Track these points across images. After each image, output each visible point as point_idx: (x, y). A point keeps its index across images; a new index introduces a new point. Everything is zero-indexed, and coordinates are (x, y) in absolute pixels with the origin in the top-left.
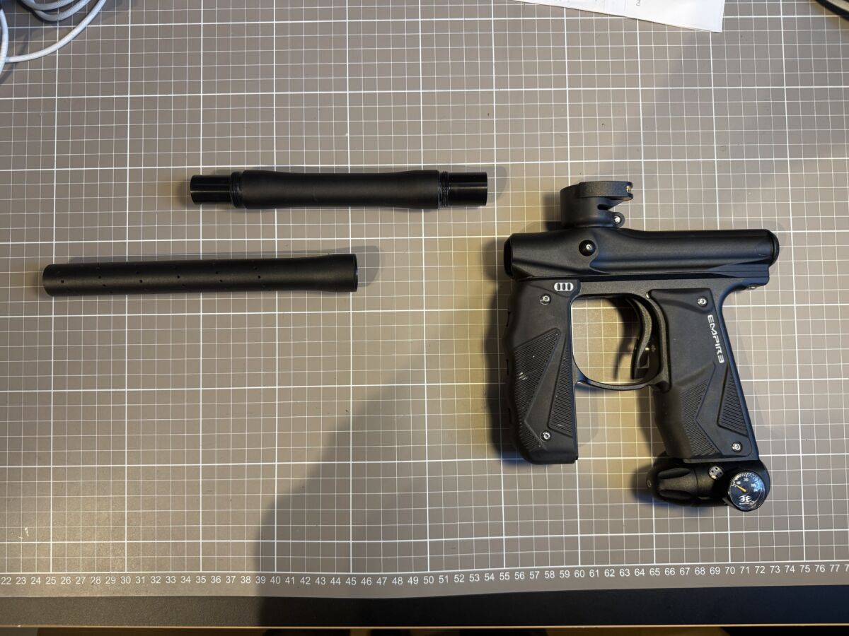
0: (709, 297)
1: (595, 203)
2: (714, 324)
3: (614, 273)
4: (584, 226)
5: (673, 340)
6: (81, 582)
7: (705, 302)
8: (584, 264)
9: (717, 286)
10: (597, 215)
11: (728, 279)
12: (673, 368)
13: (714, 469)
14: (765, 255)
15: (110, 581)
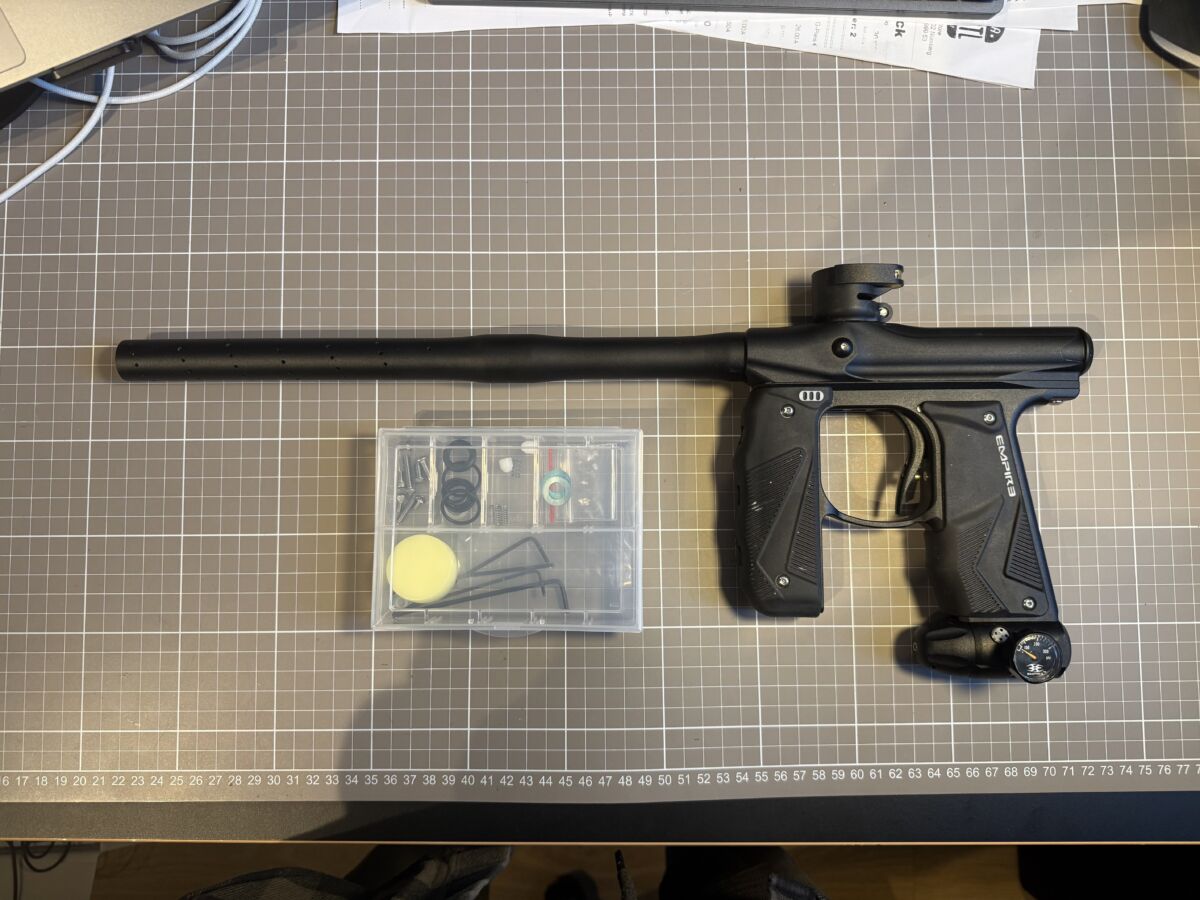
0: (998, 412)
1: (856, 290)
2: (1003, 447)
3: (876, 380)
4: (840, 320)
5: (950, 466)
6: (215, 782)
7: (993, 419)
8: (840, 367)
9: (1010, 400)
10: (857, 306)
11: (1024, 391)
12: (949, 502)
13: (998, 630)
14: (1074, 360)
15: (254, 782)
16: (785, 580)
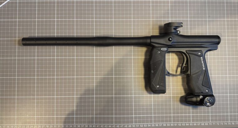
0: (201, 52)
1: (173, 28)
2: (202, 60)
3: (177, 46)
4: (170, 34)
5: (191, 63)
6: (43, 127)
7: (200, 54)
8: (170, 43)
9: (204, 50)
10: (173, 31)
11: (207, 48)
12: (191, 70)
13: (201, 96)
14: (217, 42)
15: (51, 127)
16: (158, 86)
